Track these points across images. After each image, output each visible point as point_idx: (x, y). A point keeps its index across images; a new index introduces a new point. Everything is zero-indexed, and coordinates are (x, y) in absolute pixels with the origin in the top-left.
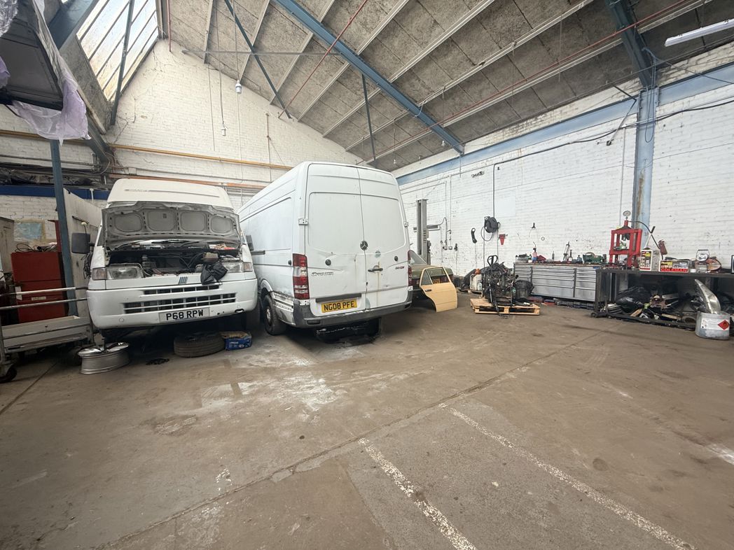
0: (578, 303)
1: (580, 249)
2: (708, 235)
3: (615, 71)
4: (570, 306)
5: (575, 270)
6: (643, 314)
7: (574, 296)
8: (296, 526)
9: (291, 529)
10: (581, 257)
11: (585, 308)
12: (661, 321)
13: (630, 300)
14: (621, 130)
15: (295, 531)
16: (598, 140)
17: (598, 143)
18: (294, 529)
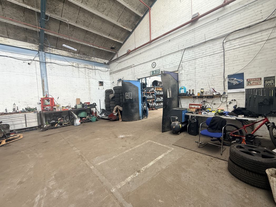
0: (29, 129)
1: (21, 106)
2: (65, 100)
3: (30, 38)
4: (24, 131)
5: (25, 115)
6: (58, 125)
7: (26, 126)
8: (160, 201)
9: (162, 202)
10: (24, 109)
11: (32, 130)
12: (65, 125)
13: (54, 121)
14: (34, 61)
15: (162, 200)
16: (24, 61)
17: (24, 62)
18: (161, 201)
